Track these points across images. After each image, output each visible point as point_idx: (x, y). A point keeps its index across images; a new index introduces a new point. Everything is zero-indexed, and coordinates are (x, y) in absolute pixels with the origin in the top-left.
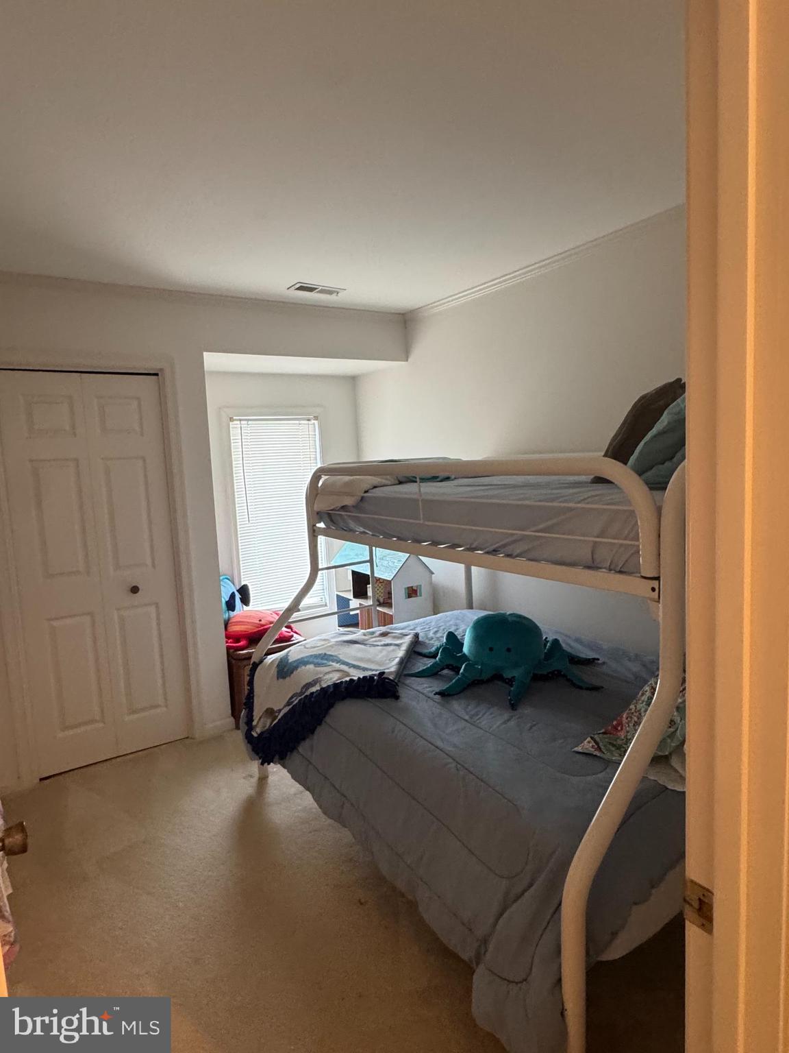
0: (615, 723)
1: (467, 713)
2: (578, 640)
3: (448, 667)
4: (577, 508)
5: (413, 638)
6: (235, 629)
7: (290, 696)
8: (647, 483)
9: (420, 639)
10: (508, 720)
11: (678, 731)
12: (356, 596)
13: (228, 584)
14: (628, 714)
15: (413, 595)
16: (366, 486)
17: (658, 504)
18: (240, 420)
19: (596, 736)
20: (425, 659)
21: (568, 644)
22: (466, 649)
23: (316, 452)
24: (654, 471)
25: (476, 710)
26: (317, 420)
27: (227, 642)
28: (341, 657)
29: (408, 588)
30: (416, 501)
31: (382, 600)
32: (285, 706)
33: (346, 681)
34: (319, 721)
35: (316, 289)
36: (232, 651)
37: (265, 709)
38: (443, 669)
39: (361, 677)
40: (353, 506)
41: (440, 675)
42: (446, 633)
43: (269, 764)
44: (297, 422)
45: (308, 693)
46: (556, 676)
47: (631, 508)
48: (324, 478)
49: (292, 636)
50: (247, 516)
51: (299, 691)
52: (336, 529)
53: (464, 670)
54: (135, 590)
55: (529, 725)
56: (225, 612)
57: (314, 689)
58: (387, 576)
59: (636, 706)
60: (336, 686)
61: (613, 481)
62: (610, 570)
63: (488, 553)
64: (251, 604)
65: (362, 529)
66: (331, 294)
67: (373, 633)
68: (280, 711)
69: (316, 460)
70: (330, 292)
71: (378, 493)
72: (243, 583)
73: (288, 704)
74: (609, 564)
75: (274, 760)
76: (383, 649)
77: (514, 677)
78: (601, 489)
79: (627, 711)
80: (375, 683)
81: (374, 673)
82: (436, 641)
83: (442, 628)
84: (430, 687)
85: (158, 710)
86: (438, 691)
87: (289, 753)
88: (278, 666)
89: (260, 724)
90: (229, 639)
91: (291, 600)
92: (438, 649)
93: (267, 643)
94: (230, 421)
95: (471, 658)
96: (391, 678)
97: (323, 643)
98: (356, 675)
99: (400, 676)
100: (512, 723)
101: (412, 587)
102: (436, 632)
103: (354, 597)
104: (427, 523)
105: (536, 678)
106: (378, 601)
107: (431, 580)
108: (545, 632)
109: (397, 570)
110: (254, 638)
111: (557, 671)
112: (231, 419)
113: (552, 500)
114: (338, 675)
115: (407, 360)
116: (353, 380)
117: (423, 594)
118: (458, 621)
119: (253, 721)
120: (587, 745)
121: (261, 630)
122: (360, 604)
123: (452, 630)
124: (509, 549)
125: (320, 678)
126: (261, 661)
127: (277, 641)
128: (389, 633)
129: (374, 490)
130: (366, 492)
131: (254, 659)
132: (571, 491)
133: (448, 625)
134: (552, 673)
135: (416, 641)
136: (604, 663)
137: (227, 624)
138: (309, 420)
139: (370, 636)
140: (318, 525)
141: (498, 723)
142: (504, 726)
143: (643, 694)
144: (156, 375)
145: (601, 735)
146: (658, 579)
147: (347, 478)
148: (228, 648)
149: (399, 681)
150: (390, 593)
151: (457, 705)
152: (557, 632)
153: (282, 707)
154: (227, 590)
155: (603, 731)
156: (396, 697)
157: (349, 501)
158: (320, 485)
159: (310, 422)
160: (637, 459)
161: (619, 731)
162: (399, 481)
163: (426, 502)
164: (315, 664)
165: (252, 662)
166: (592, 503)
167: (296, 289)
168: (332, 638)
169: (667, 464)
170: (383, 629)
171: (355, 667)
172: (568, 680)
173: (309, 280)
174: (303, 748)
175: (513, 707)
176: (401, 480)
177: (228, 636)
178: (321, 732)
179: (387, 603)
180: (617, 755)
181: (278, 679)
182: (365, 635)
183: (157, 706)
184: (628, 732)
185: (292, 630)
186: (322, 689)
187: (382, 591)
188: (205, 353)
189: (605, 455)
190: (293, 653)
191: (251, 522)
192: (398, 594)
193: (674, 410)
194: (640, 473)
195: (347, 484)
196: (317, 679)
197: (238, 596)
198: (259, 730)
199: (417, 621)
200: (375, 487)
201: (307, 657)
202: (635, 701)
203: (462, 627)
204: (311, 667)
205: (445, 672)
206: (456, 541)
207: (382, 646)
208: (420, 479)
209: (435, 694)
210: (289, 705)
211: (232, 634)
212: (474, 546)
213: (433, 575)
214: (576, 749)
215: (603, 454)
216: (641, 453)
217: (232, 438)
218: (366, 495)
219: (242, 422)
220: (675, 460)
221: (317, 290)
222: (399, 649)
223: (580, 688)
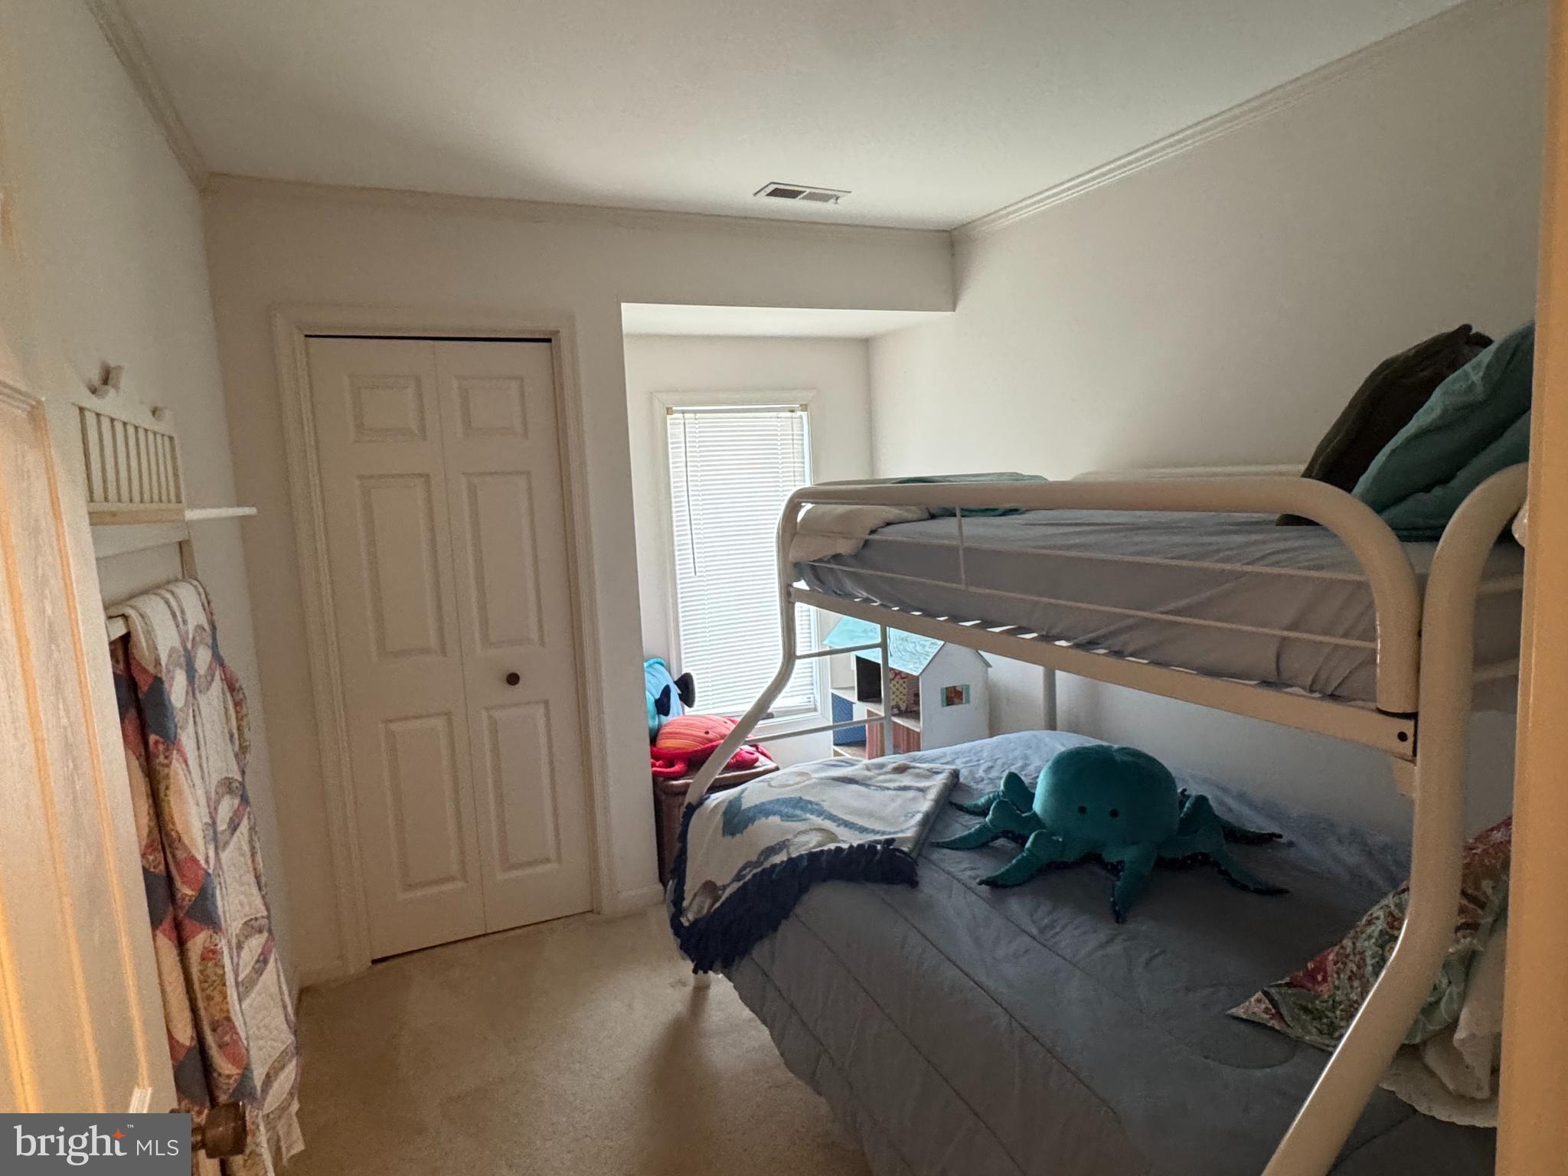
0: (1310, 965)
1: (1034, 922)
2: (1241, 797)
3: (1005, 834)
4: (1245, 574)
5: (947, 779)
6: (665, 743)
7: (740, 865)
8: (1395, 528)
9: (962, 780)
10: (1110, 941)
11: (1443, 1004)
12: (863, 697)
13: (661, 673)
14: (1337, 954)
15: (956, 700)
16: (873, 523)
17: (1419, 570)
18: (683, 412)
19: (1273, 991)
20: (967, 817)
21: (1222, 803)
22: (1037, 806)
23: (803, 463)
24: (1409, 504)
25: (1050, 917)
26: (806, 410)
27: (653, 765)
28: (826, 805)
29: (947, 688)
30: (952, 550)
31: (903, 708)
32: (733, 881)
33: (830, 850)
34: (785, 912)
35: (801, 192)
36: (661, 779)
37: (703, 881)
38: (996, 838)
39: (855, 845)
40: (851, 556)
41: (993, 847)
42: (1005, 775)
43: (706, 972)
44: (774, 414)
45: (767, 865)
46: (1200, 862)
47: (1363, 579)
48: (807, 507)
49: (757, 760)
50: (692, 565)
51: (754, 858)
52: (825, 593)
53: (1033, 843)
54: (513, 679)
55: (1146, 955)
56: (654, 718)
57: (777, 859)
58: (912, 669)
59: (1354, 943)
60: (813, 857)
61: (1320, 522)
62: (1312, 691)
63: (1078, 646)
64: (696, 703)
65: (865, 594)
66: (827, 201)
67: (881, 766)
68: (725, 887)
69: (804, 476)
70: (825, 198)
71: (890, 534)
72: (684, 671)
73: (738, 877)
74: (1310, 679)
75: (714, 966)
76: (897, 796)
77: (1120, 862)
78: (1293, 538)
79: (1336, 948)
80: (878, 857)
81: (878, 837)
82: (989, 786)
83: (1000, 762)
84: (973, 869)
85: (549, 867)
86: (984, 878)
87: (737, 958)
88: (725, 813)
89: (695, 907)
90: (657, 760)
91: (754, 701)
92: (989, 802)
93: (714, 770)
94: (668, 414)
95: (1048, 822)
96: (905, 849)
97: (798, 779)
98: (849, 839)
99: (923, 844)
100: (1116, 948)
101: (955, 687)
102: (991, 768)
103: (860, 698)
104: (973, 589)
105: (1165, 865)
106: (898, 707)
107: (987, 678)
108: (1183, 780)
109: (930, 658)
110: (695, 760)
111: (1202, 854)
112: (669, 411)
113: (1199, 557)
114: (820, 838)
115: (954, 310)
116: (866, 344)
117: (971, 699)
118: (1029, 752)
119: (684, 899)
120: (1255, 1006)
121: (708, 748)
122: (870, 713)
123: (1013, 769)
124: (1117, 643)
125: (788, 840)
126: (701, 802)
127: (729, 768)
128: (910, 768)
129: (885, 529)
130: (873, 532)
131: (690, 798)
132: (1239, 539)
133: (1011, 757)
134: (1194, 858)
135: (955, 782)
136: (1291, 844)
137: (654, 737)
138: (792, 411)
139: (877, 771)
140: (796, 585)
141: (1089, 948)
142: (1100, 953)
143: (1370, 923)
144: (549, 340)
145: (1284, 990)
146: (1413, 716)
147: (841, 509)
148: (655, 775)
149: (920, 854)
150: (917, 695)
151: (1017, 906)
152: (1205, 780)
153: (728, 882)
154: (656, 681)
155: (1287, 979)
156: (913, 883)
157: (844, 547)
158: (799, 519)
159: (794, 415)
160: (1376, 480)
161: (1319, 983)
162: (930, 513)
163: (968, 550)
164: (782, 816)
165: (686, 803)
166: (1276, 563)
167: (768, 195)
168: (816, 771)
169: (1438, 491)
170: (900, 759)
171: (847, 824)
172: (1225, 873)
173: (789, 178)
174: (760, 952)
175: (1119, 917)
176: (933, 511)
177: (656, 755)
178: (787, 929)
179: (912, 713)
180: (1314, 1030)
181: (724, 835)
182: (868, 769)
183: (548, 860)
184: (1337, 988)
185: (757, 748)
186: (790, 860)
187: (905, 692)
188: (624, 305)
189: (1308, 474)
190: (752, 793)
191: (698, 574)
192: (930, 699)
193: (1457, 386)
194: (1379, 506)
195: (843, 518)
196: (784, 841)
197: (675, 691)
198: (691, 916)
199: (958, 747)
200: (888, 524)
201: (770, 802)
202: (1352, 933)
203: (1036, 762)
204: (775, 820)
205: (1001, 842)
206: (1024, 624)
207: (895, 789)
208: (962, 509)
209: (981, 883)
210: (739, 880)
211: (665, 751)
212: (1054, 632)
213: (989, 669)
214: (1234, 1011)
215: (1303, 468)
216: (1383, 469)
217: (670, 441)
218: (874, 537)
219: (687, 415)
220: (1455, 483)
221: (802, 196)
222: (924, 798)
223: (1245, 888)
